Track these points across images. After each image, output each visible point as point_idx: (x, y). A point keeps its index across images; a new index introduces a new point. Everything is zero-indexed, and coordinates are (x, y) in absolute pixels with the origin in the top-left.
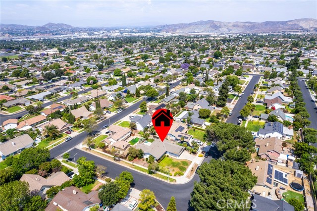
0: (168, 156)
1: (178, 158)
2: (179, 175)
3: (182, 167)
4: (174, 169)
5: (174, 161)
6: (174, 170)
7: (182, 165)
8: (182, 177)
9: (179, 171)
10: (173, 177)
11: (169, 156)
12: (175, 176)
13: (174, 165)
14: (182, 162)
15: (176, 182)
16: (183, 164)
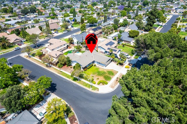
0: (95, 66)
1: (104, 68)
2: (103, 84)
3: (107, 76)
4: (99, 77)
5: (100, 70)
6: (98, 79)
7: (107, 75)
8: (105, 86)
9: (104, 80)
10: (96, 86)
11: (97, 65)
12: (99, 84)
13: (100, 74)
14: (108, 71)
15: (98, 90)
16: (109, 74)
